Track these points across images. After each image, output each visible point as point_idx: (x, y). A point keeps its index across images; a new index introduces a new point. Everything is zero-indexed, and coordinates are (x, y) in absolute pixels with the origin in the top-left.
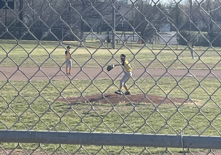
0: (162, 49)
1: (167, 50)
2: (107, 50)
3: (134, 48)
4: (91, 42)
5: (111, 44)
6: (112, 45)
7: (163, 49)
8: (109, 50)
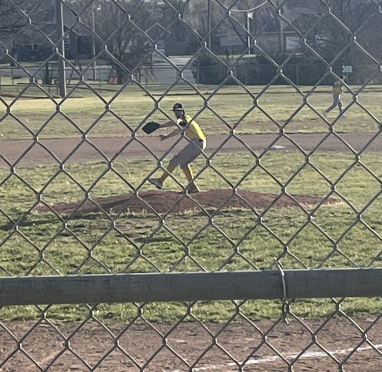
0: (162, 93)
1: (176, 95)
2: (50, 100)
3: (106, 94)
4: (11, 84)
5: (55, 88)
6: (59, 89)
7: (166, 94)
8: (55, 99)
